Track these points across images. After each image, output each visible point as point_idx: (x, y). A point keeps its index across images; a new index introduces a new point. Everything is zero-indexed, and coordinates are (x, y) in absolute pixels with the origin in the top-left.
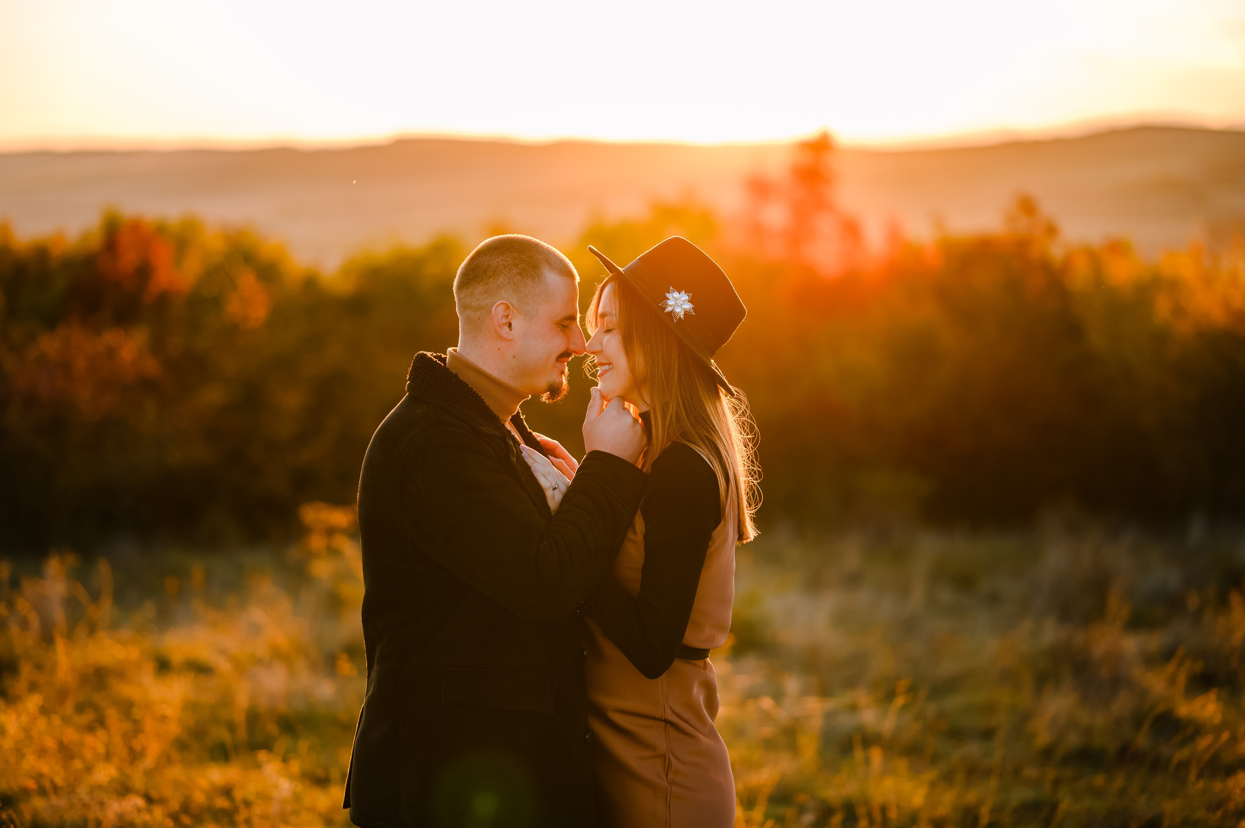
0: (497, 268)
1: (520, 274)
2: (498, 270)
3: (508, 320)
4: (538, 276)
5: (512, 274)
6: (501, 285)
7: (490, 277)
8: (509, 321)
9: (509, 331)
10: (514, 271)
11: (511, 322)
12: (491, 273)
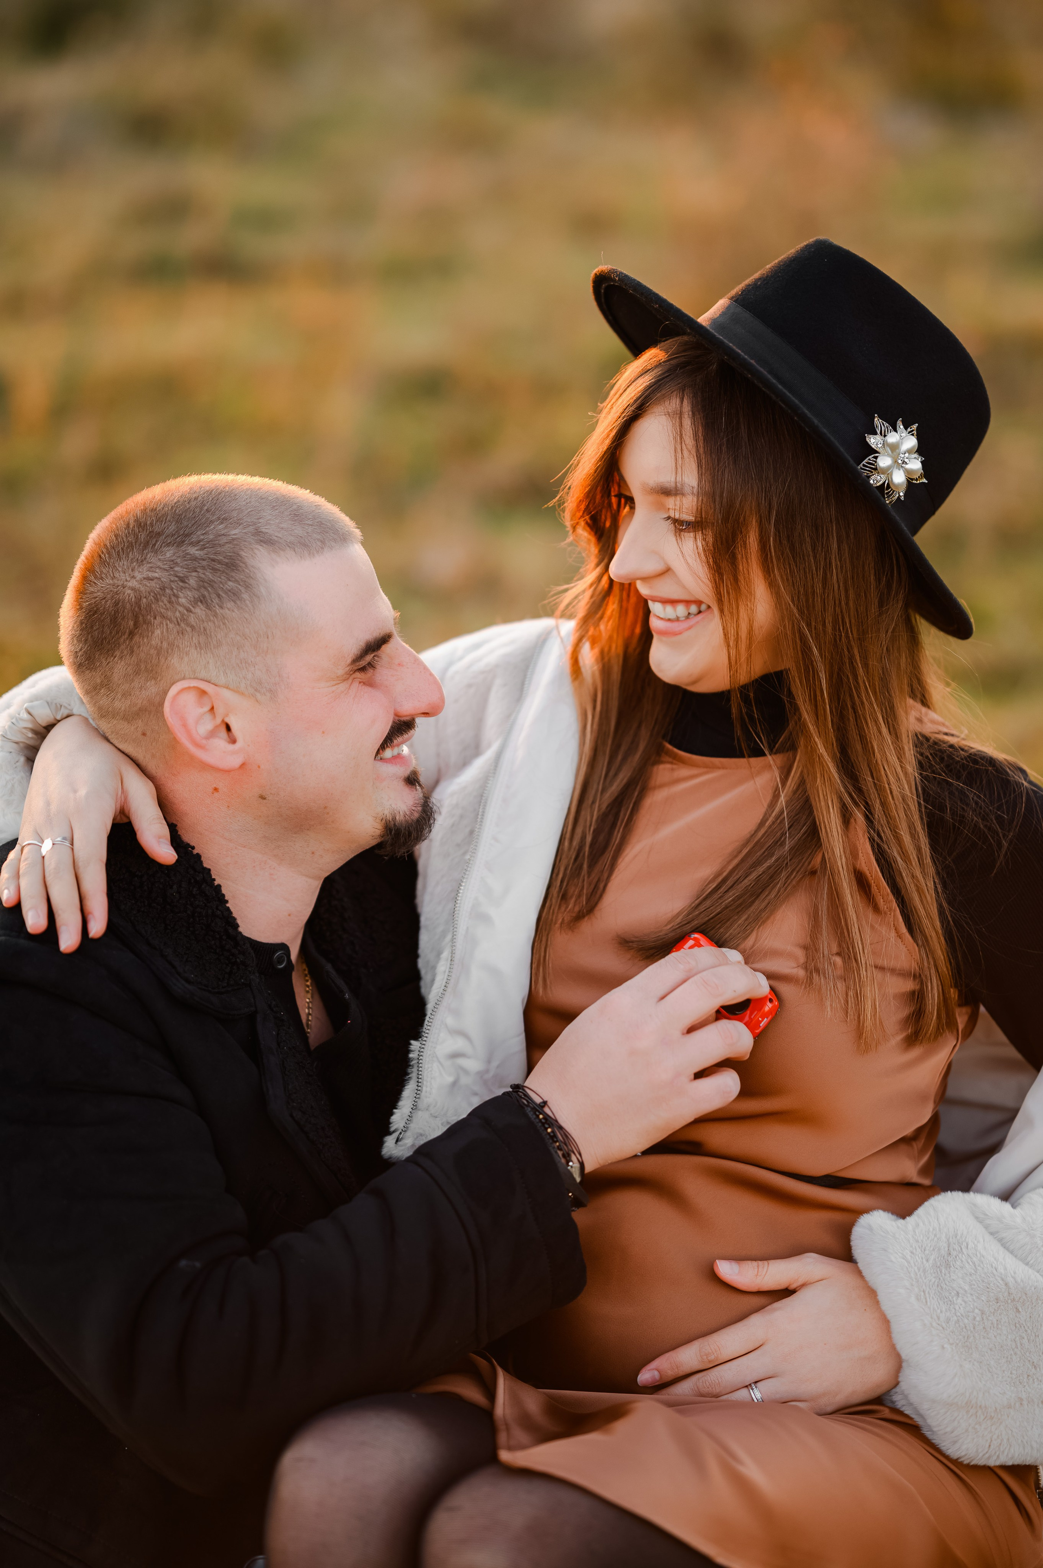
0: (140, 607)
1: (202, 600)
2: (144, 612)
3: (219, 721)
4: (248, 587)
5: (181, 609)
6: (165, 645)
7: (132, 634)
8: (223, 721)
9: (231, 747)
10: (183, 600)
11: (227, 720)
12: (131, 623)
